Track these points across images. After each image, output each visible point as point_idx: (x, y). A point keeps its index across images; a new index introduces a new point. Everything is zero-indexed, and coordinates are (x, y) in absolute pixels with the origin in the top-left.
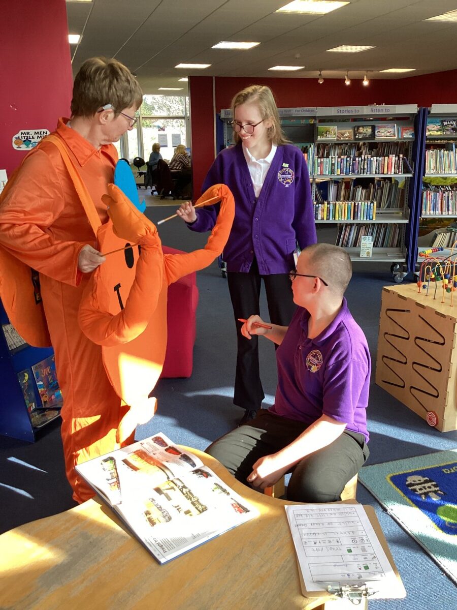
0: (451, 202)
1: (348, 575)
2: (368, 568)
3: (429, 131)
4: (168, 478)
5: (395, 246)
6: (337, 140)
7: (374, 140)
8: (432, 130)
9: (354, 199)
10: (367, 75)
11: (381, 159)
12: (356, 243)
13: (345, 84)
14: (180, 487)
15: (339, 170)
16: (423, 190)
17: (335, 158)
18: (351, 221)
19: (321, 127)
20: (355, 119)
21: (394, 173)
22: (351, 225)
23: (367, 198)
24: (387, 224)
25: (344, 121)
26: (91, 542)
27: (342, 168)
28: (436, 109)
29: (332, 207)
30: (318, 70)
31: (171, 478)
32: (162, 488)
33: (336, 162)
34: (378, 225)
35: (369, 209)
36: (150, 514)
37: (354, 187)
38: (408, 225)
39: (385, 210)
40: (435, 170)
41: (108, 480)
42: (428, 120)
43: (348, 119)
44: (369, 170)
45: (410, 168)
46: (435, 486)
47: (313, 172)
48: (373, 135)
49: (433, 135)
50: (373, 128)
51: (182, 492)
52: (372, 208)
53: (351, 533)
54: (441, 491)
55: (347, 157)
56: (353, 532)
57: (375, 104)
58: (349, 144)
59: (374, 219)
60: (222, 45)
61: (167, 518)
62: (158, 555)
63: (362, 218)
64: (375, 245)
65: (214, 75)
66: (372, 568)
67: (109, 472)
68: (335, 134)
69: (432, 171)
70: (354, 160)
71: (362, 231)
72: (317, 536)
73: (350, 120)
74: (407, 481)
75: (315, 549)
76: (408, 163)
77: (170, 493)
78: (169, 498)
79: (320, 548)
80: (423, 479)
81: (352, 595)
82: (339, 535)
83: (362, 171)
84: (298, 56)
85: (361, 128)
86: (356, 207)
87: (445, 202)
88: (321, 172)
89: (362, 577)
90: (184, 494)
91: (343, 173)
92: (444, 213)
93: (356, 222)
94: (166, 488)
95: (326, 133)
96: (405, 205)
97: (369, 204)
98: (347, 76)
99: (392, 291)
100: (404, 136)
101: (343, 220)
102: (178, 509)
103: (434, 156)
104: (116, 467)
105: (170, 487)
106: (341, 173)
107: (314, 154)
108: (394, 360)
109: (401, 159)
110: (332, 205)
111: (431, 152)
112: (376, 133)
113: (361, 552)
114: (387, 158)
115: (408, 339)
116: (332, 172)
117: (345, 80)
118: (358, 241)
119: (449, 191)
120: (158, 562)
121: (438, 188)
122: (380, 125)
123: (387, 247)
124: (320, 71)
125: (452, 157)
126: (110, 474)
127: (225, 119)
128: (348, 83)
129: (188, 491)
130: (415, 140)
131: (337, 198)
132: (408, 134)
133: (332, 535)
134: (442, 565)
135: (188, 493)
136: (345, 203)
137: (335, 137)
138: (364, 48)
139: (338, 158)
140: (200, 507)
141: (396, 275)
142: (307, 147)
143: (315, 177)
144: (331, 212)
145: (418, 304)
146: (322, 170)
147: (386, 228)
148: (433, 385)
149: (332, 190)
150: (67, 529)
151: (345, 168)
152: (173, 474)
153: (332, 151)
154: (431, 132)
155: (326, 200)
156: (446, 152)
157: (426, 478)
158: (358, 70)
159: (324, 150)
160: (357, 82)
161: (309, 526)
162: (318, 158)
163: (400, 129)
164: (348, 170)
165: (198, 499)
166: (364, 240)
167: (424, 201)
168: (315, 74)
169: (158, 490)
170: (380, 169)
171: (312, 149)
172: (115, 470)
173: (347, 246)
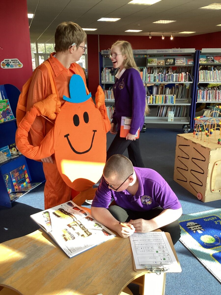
0: (211, 95)
1: (156, 262)
2: (165, 260)
3: (201, 61)
4: (74, 220)
5: (185, 116)
6: (157, 65)
7: (174, 65)
8: (202, 61)
9: (165, 93)
10: (172, 35)
11: (178, 74)
12: (166, 115)
13: (161, 39)
14: (80, 225)
15: (158, 80)
16: (198, 89)
17: (156, 74)
18: (164, 104)
19: (150, 59)
20: (165, 55)
21: (184, 81)
22: (164, 106)
23: (171, 93)
24: (181, 106)
25: (160, 56)
26: (37, 249)
27: (159, 79)
28: (204, 50)
29: (154, 98)
30: (148, 32)
31: (75, 220)
32: (71, 225)
33: (157, 75)
34: (177, 107)
35: (172, 98)
36: (65, 236)
37: (165, 88)
38: (191, 106)
39: (180, 99)
40: (203, 80)
41: (46, 221)
42: (200, 56)
43: (162, 55)
44: (172, 80)
45: (192, 79)
46: (200, 227)
47: (145, 81)
48: (174, 63)
49: (202, 63)
50: (174, 60)
51: (80, 227)
52: (173, 98)
53: (158, 244)
54: (203, 229)
55: (162, 74)
56: (159, 244)
57: (175, 48)
58: (163, 67)
59: (175, 103)
60: (103, 19)
61: (73, 238)
62: (68, 254)
63: (169, 103)
64: (175, 116)
65: (99, 34)
66: (167, 259)
67: (46, 218)
68: (156, 62)
69: (202, 80)
70: (165, 75)
71: (169, 109)
72: (143, 245)
73: (163, 56)
74: (187, 224)
75: (141, 251)
76: (191, 76)
77: (74, 227)
78: (74, 229)
79: (144, 251)
80: (194, 224)
81: (157, 271)
82: (153, 245)
83: (169, 80)
84: (139, 25)
85: (168, 60)
86: (166, 97)
87: (208, 95)
88: (149, 81)
89: (162, 263)
90: (81, 228)
91: (160, 81)
92: (208, 100)
93: (166, 105)
94: (73, 225)
95: (152, 62)
96: (189, 97)
97: (172, 96)
98: (163, 35)
99: (181, 136)
100: (189, 64)
101: (160, 103)
102: (78, 234)
103: (203, 73)
104: (49, 216)
105: (75, 224)
106: (159, 81)
107: (146, 72)
108: (183, 169)
109: (187, 74)
110: (154, 96)
111: (202, 71)
112: (175, 62)
113: (163, 253)
114: (180, 74)
115: (188, 159)
116: (155, 80)
117: (162, 37)
118: (167, 114)
119: (210, 90)
120: (69, 257)
121: (205, 89)
122: (177, 58)
123: (181, 117)
124: (150, 32)
125: (212, 74)
126: (47, 219)
127: (103, 55)
128: (163, 38)
129: (83, 226)
130: (194, 65)
131: (157, 93)
132: (191, 62)
133: (150, 245)
134: (202, 262)
135: (83, 227)
136: (161, 96)
137: (156, 64)
138: (170, 21)
139: (157, 74)
140: (89, 233)
141: (185, 130)
142: (143, 69)
143: (146, 83)
144: (154, 100)
145: (193, 142)
146: (150, 79)
147: (180, 108)
148: (200, 180)
149: (155, 89)
150: (26, 243)
151: (161, 79)
152: (76, 219)
153: (155, 71)
154: (202, 62)
155: (152, 94)
156: (209, 71)
157: (196, 223)
158: (168, 32)
159: (151, 70)
160: (167, 38)
161: (139, 241)
162: (148, 74)
163: (187, 60)
164: (162, 80)
165: (88, 230)
166: (170, 113)
167: (198, 94)
168: (147, 34)
169: (69, 225)
170: (177, 79)
171: (145, 70)
172: (49, 217)
173: (162, 116)
